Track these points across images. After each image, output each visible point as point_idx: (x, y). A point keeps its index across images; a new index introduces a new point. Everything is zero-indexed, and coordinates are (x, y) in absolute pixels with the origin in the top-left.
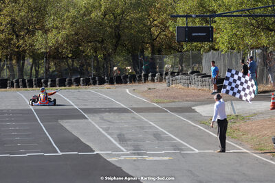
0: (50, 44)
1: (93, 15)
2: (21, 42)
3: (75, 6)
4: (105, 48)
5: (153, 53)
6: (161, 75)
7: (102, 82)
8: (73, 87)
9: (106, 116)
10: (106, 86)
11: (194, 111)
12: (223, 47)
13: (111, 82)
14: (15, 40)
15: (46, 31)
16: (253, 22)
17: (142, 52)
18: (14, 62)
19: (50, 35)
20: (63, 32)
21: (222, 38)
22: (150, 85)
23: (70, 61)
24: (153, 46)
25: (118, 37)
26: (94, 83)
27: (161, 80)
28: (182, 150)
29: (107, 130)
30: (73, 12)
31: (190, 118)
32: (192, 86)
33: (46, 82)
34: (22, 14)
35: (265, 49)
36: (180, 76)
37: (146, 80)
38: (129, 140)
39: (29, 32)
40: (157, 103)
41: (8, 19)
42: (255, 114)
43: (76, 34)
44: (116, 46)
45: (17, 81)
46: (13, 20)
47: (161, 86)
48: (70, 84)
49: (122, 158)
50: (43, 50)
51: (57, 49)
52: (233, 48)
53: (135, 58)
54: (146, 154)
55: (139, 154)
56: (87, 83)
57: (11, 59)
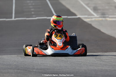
29: (87, 5)
38: (100, 10)
49: (93, 19)
54: (108, 17)
55: (104, 17)
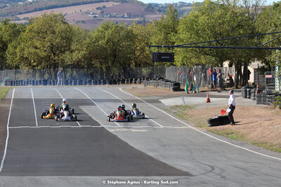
0: (74, 59)
1: (100, 42)
2: (56, 58)
3: (89, 37)
4: (107, 63)
5: (136, 66)
6: (141, 80)
7: (105, 83)
8: (87, 85)
9: (108, 104)
10: (107, 85)
11: (160, 102)
12: (178, 64)
13: (111, 83)
14: (53, 56)
15: (72, 52)
16: (197, 49)
17: (129, 65)
18: (52, 70)
19: (73, 54)
20: (82, 52)
21: (178, 59)
22: (133, 85)
23: (85, 70)
24: (136, 62)
25: (115, 56)
26: (100, 84)
27: (140, 83)
28: (153, 126)
30: (88, 40)
31: (158, 107)
32: (159, 87)
33: (71, 82)
34: (57, 41)
35: (203, 66)
36: (152, 81)
37: (131, 83)
39: (61, 52)
40: (138, 97)
41: (49, 44)
42: (197, 105)
43: (90, 54)
44: (114, 61)
45: (54, 81)
46: (52, 44)
47: (140, 87)
48: (86, 84)
50: (69, 63)
51: (78, 62)
52: (184, 65)
53: (125, 69)
56: (96, 83)
57: (50, 68)
